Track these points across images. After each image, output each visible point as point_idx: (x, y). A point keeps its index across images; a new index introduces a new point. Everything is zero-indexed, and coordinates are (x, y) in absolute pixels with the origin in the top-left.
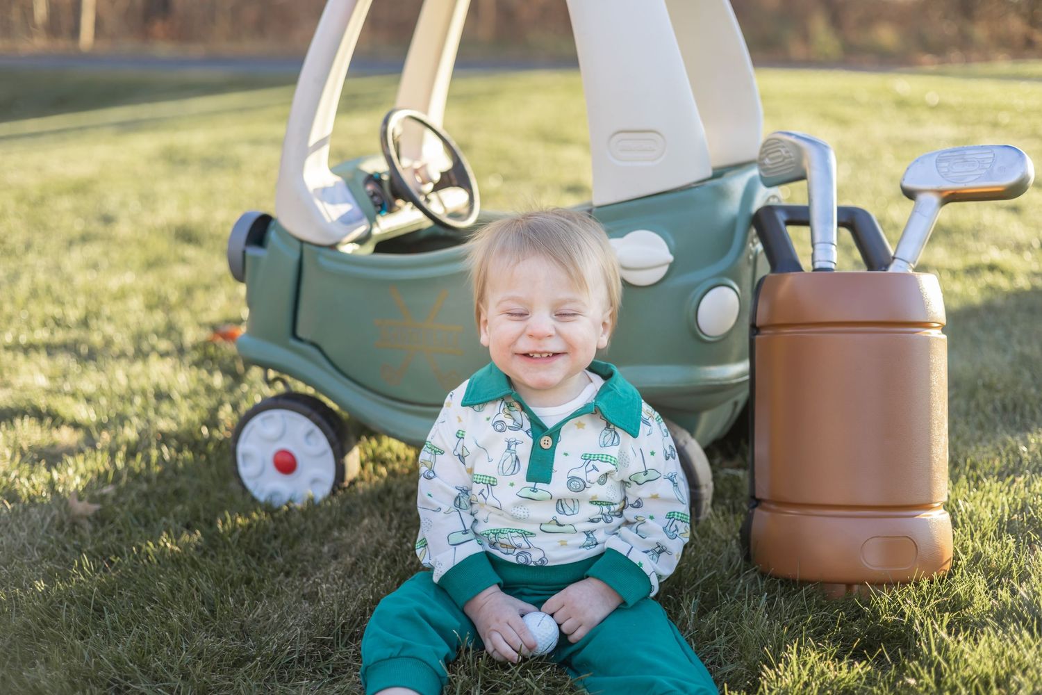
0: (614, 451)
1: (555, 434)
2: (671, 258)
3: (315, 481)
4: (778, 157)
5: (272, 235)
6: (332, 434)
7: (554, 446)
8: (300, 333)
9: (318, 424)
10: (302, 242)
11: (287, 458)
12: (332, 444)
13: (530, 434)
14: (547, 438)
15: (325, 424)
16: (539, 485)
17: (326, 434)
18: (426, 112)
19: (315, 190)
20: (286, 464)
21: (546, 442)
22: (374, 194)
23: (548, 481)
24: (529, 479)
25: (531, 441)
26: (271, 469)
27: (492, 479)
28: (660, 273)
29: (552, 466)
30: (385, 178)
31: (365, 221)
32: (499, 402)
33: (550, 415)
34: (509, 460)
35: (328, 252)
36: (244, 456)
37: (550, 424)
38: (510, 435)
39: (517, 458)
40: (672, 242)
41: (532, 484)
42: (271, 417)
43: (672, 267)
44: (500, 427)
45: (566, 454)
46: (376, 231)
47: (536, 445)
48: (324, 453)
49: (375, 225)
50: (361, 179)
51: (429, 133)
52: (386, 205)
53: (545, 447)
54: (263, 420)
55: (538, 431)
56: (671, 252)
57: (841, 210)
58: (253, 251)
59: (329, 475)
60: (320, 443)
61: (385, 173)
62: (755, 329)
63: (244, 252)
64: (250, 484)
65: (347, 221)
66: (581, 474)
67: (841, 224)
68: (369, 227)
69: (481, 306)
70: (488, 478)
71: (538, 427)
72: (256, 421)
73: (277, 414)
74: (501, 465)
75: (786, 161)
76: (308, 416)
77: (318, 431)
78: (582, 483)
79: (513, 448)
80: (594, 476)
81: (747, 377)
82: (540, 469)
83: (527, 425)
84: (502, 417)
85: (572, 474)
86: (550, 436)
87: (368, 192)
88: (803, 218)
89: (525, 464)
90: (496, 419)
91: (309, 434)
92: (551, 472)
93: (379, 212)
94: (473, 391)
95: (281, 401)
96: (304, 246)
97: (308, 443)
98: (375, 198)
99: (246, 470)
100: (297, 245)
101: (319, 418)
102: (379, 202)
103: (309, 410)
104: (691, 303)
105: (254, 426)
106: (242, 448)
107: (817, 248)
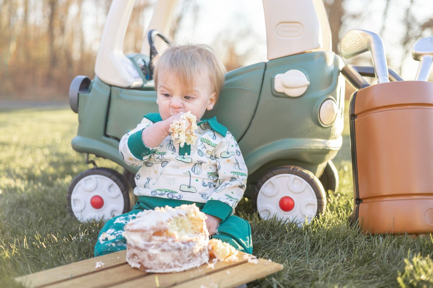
2: (308, 83)
4: (353, 42)
5: (94, 85)
6: (122, 186)
8: (108, 133)
9: (115, 181)
10: (111, 86)
11: (98, 200)
12: (122, 192)
15: (118, 181)
17: (119, 186)
19: (117, 59)
20: (98, 203)
26: (89, 205)
28: (304, 90)
35: (125, 91)
36: (74, 200)
42: (90, 178)
43: (309, 87)
46: (145, 86)
48: (119, 195)
54: (86, 180)
56: (308, 80)
58: (83, 94)
59: (120, 208)
60: (116, 191)
62: (353, 116)
63: (78, 94)
64: (77, 215)
65: (133, 76)
72: (82, 181)
73: (93, 177)
76: (110, 177)
77: (115, 184)
91: (110, 187)
95: (95, 171)
96: (113, 88)
97: (110, 191)
98: (144, 71)
99: (76, 208)
100: (109, 87)
101: (116, 178)
102: (145, 73)
103: (110, 174)
104: (317, 107)
105: (80, 184)
106: (73, 196)
107: (379, 77)
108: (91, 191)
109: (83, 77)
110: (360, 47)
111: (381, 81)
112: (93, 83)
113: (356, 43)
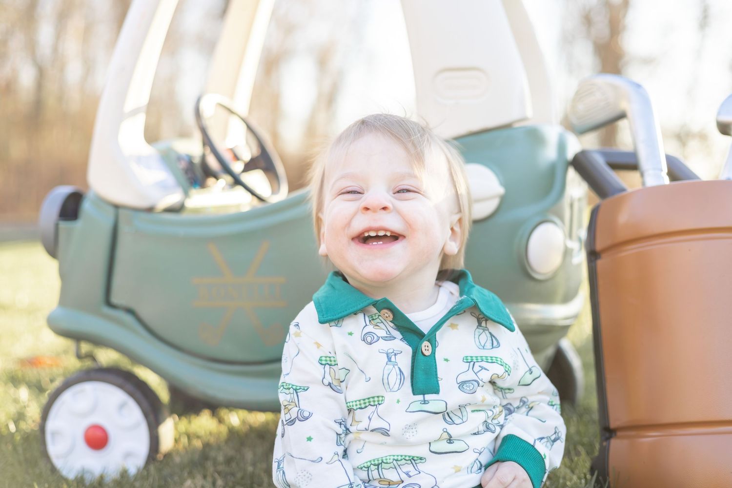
1: (433, 337)
2: (501, 190)
3: (128, 455)
4: (594, 101)
5: (87, 206)
7: (434, 353)
8: (115, 300)
9: (131, 394)
10: (117, 207)
11: (99, 433)
12: (146, 415)
14: (426, 343)
15: (139, 395)
16: (428, 397)
17: (140, 404)
18: (231, 102)
19: (132, 156)
20: (97, 440)
21: (426, 348)
22: (187, 171)
23: (437, 392)
24: (415, 392)
25: (409, 348)
26: (82, 445)
27: (380, 399)
28: (492, 205)
29: (436, 375)
31: (180, 190)
32: (361, 316)
34: (393, 373)
35: (144, 216)
36: (53, 434)
37: (425, 328)
38: (385, 346)
39: (400, 370)
41: (420, 397)
42: (82, 390)
43: (503, 199)
46: (189, 204)
47: (416, 353)
48: (140, 423)
49: (188, 197)
50: (173, 157)
52: (198, 180)
53: (426, 353)
54: (74, 394)
55: (415, 338)
56: (501, 184)
58: (64, 225)
59: (142, 448)
60: (134, 414)
62: (593, 255)
63: (56, 225)
64: (58, 463)
65: (163, 187)
66: (470, 376)
68: (184, 197)
70: (376, 399)
71: (413, 334)
72: (67, 397)
73: (88, 387)
76: (120, 387)
77: (130, 400)
78: (476, 383)
79: (393, 359)
82: (425, 379)
84: (370, 328)
85: (460, 379)
86: (428, 341)
90: (365, 331)
91: (122, 406)
92: (437, 381)
93: (192, 186)
94: (327, 308)
95: (94, 373)
96: (120, 210)
97: (121, 416)
98: (189, 174)
99: (55, 449)
100: (112, 210)
101: (132, 388)
102: (192, 178)
103: (120, 381)
104: (521, 238)
105: (63, 401)
106: (50, 425)
107: (646, 175)
108: (84, 416)
109: (69, 190)
110: (606, 113)
111: (651, 182)
112: (85, 202)
113: (599, 105)
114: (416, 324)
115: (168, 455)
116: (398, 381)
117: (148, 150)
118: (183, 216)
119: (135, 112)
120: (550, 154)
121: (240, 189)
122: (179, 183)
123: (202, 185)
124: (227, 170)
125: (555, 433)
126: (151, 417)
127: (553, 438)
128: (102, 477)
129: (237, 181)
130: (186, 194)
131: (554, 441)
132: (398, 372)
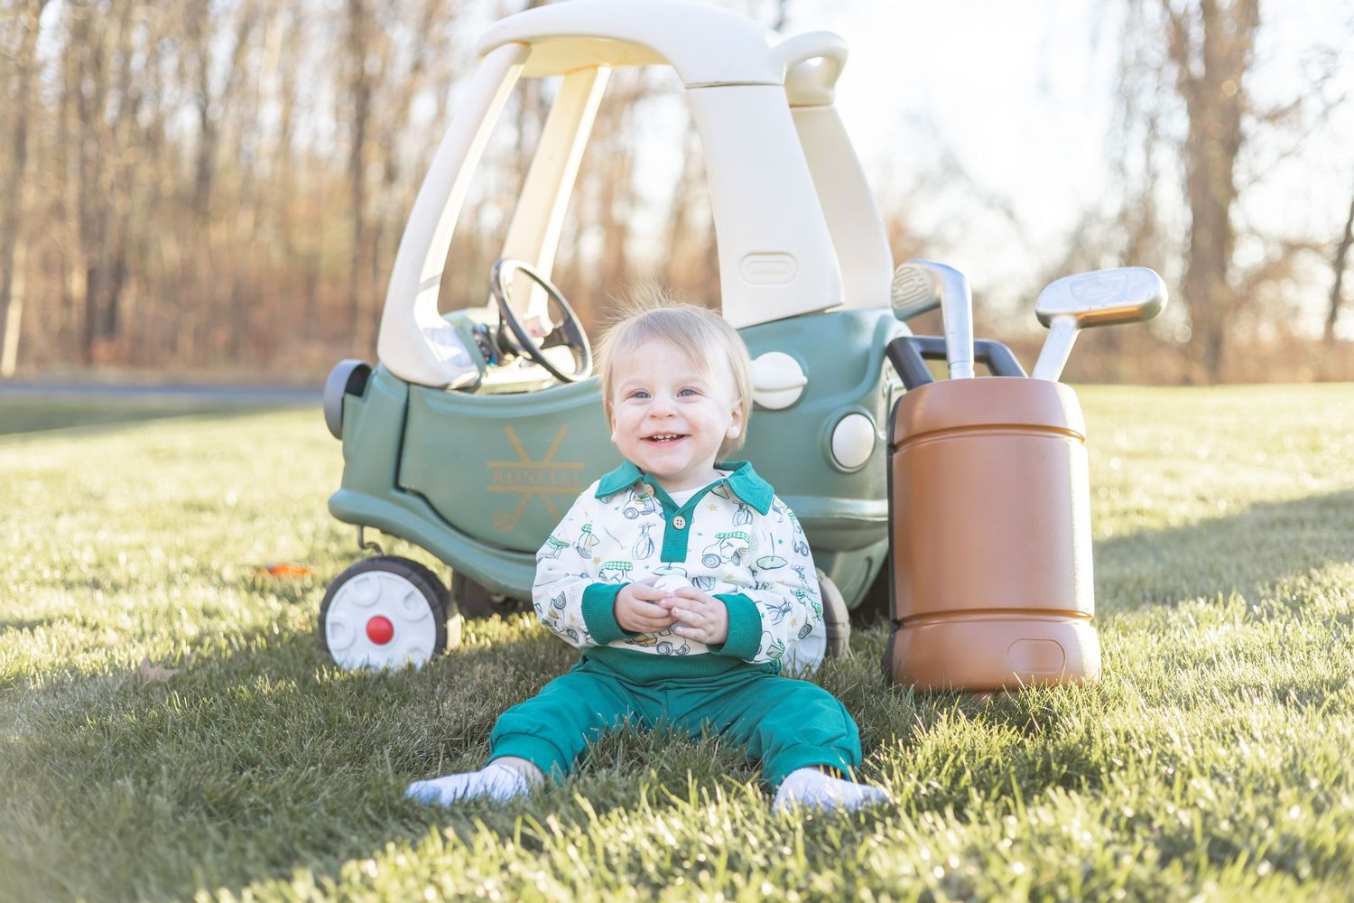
0: (747, 529)
1: (687, 512)
2: (805, 380)
3: (415, 649)
4: (913, 286)
5: (375, 381)
6: (434, 597)
7: (687, 527)
8: (403, 484)
9: (418, 585)
10: (408, 383)
11: (383, 626)
12: (433, 608)
13: (663, 516)
14: (680, 518)
15: (425, 585)
16: (673, 564)
17: (427, 596)
18: (535, 264)
19: (425, 329)
20: (381, 633)
21: (679, 522)
22: (482, 345)
23: (683, 560)
24: (663, 559)
25: (664, 522)
26: (363, 637)
27: (627, 565)
28: (794, 395)
29: (686, 546)
30: (493, 331)
31: (475, 367)
33: (681, 497)
34: (643, 542)
35: (437, 393)
36: (333, 625)
37: (680, 504)
38: (642, 519)
39: (651, 541)
40: (807, 368)
41: (667, 564)
42: (367, 579)
43: (806, 389)
44: (631, 514)
45: (700, 534)
46: (485, 381)
47: (670, 527)
48: (427, 616)
49: (484, 374)
50: (469, 329)
51: (536, 285)
52: (495, 356)
53: (679, 527)
54: (357, 583)
55: (669, 512)
56: (805, 374)
57: (978, 345)
58: (350, 399)
59: (429, 643)
60: (420, 606)
61: (493, 326)
62: (892, 448)
63: (343, 400)
64: (337, 657)
65: (457, 363)
66: (716, 550)
67: (978, 359)
68: (478, 376)
69: (610, 404)
70: (623, 564)
71: (670, 508)
72: (349, 585)
73: (373, 576)
74: (635, 549)
75: (920, 290)
76: (407, 577)
77: (417, 592)
78: (715, 558)
79: (646, 531)
80: (729, 552)
81: (886, 519)
82: (675, 548)
83: (660, 510)
84: (632, 504)
85: (707, 552)
86: (682, 515)
87: (477, 341)
88: (938, 350)
89: (659, 546)
90: (628, 506)
91: (408, 597)
92: (686, 552)
93: (488, 363)
94: (606, 486)
95: (377, 562)
96: (412, 387)
97: (408, 608)
98: (484, 349)
99: (335, 642)
100: (404, 387)
101: (419, 579)
102: (488, 353)
103: (408, 571)
104: (825, 430)
105: (346, 591)
106: (331, 617)
107: (953, 366)
108: (368, 607)
109: (355, 363)
110: (924, 299)
111: (956, 374)
112: (373, 376)
113: (916, 290)
114: (676, 502)
115: (456, 652)
116: (646, 551)
117: (441, 322)
118: (478, 395)
119: (429, 284)
120: (865, 340)
121: (539, 368)
122: (474, 360)
123: (499, 362)
124: (527, 347)
125: (785, 603)
126: (439, 610)
127: (783, 608)
128: (387, 670)
129: (537, 359)
130: (482, 371)
131: (785, 611)
132: (648, 542)
